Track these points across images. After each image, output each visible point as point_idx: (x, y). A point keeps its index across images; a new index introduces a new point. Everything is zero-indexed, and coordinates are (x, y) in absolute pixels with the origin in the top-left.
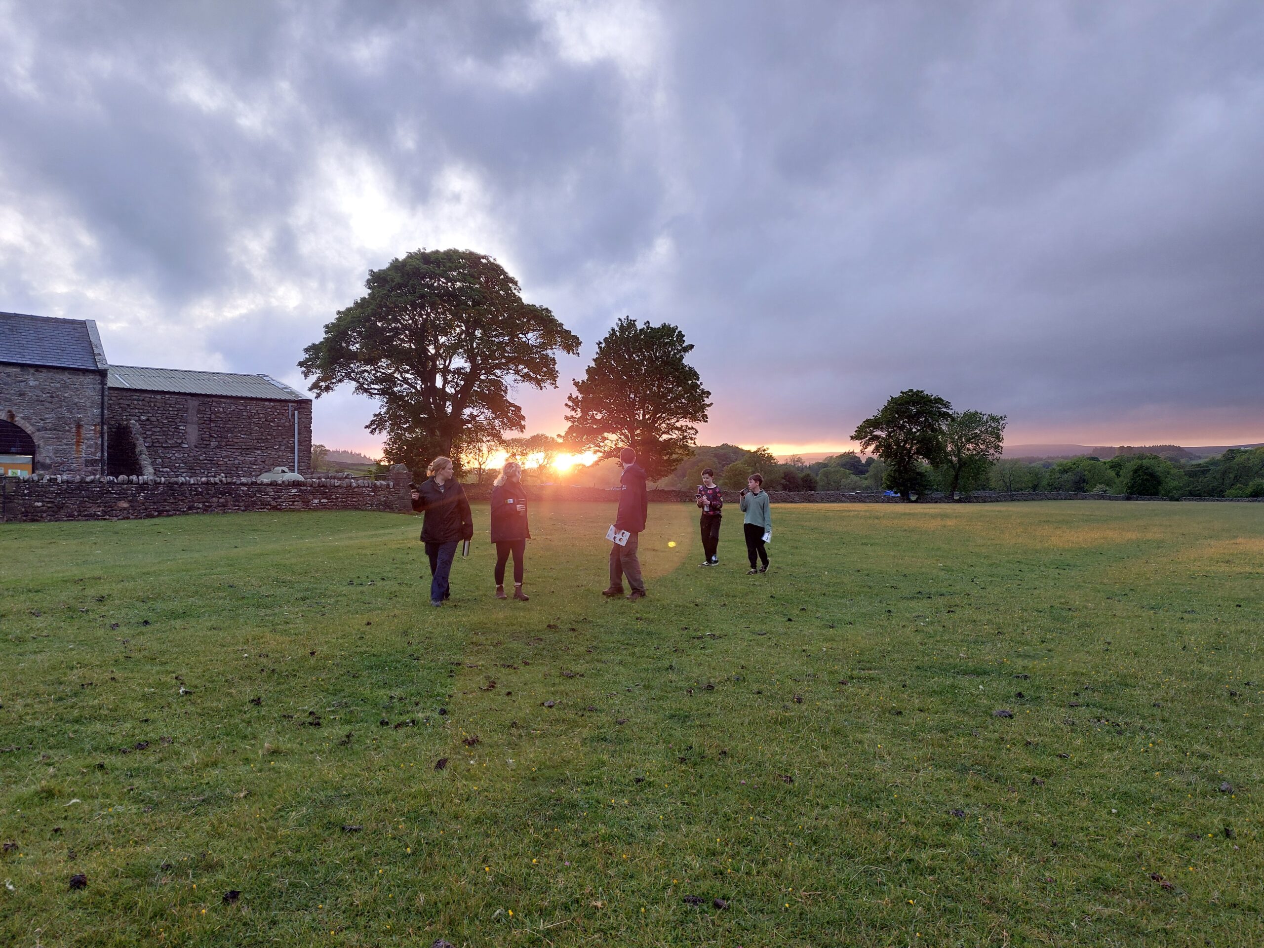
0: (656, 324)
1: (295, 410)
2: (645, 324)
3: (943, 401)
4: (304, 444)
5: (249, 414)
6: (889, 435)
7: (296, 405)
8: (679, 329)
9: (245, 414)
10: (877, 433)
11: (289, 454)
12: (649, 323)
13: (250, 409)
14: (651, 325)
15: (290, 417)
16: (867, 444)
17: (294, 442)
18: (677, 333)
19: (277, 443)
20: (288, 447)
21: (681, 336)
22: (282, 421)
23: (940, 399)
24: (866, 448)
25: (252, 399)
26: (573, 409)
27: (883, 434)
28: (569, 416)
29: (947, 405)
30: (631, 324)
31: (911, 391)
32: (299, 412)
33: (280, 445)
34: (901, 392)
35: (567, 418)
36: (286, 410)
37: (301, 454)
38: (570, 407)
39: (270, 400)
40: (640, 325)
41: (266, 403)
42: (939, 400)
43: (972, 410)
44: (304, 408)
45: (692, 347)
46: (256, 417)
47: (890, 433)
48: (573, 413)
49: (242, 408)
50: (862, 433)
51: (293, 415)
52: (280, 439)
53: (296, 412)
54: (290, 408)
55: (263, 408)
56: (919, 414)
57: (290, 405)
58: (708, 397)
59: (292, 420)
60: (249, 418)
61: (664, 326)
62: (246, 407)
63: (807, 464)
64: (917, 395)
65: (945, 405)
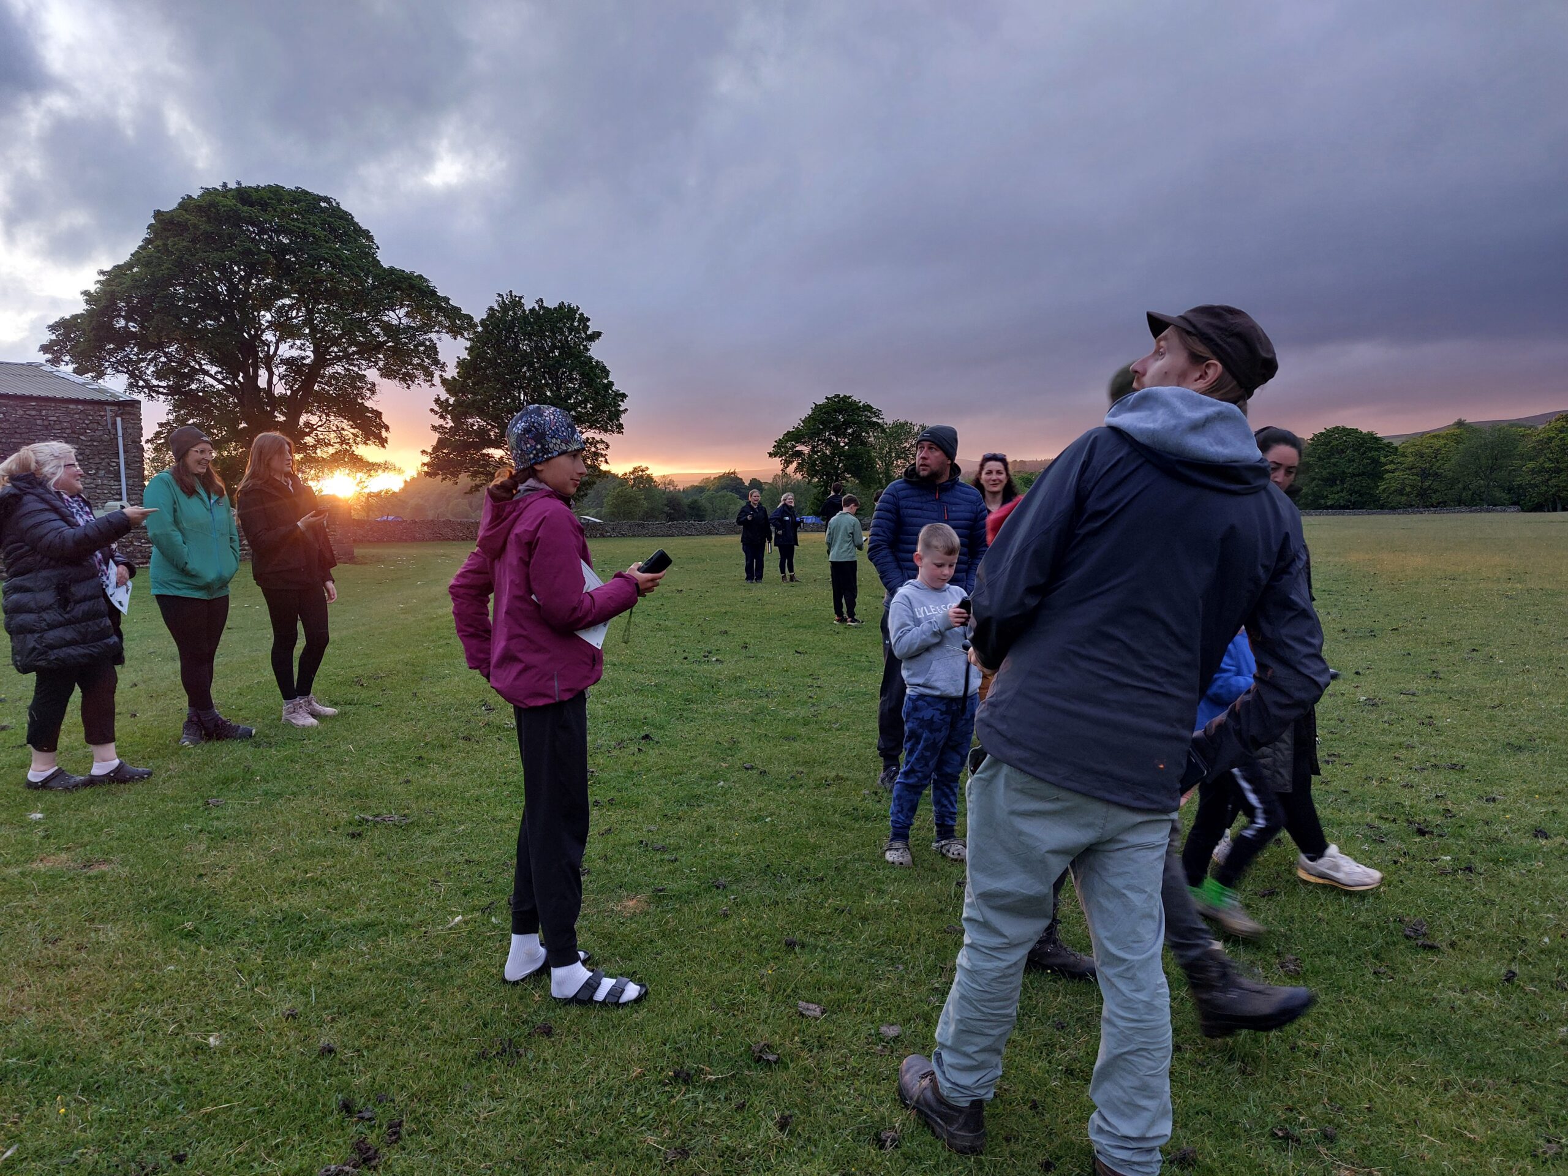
0: (551, 304)
1: (117, 416)
2: (537, 302)
3: (872, 408)
4: (133, 466)
5: (46, 423)
6: (814, 451)
7: (116, 408)
8: (580, 311)
9: (39, 422)
10: (800, 448)
11: (112, 482)
12: (542, 301)
13: (47, 416)
14: (545, 305)
15: (110, 427)
16: (788, 463)
17: (118, 464)
18: (577, 316)
19: (92, 466)
20: (110, 472)
21: (584, 320)
22: (98, 433)
23: (869, 406)
24: (788, 466)
25: (47, 399)
26: (442, 417)
27: (805, 449)
28: (437, 425)
29: (876, 414)
30: (517, 303)
31: (837, 396)
32: (122, 419)
33: (98, 469)
34: (827, 398)
35: (434, 428)
36: (102, 416)
37: (130, 482)
38: (436, 413)
39: (77, 401)
40: (529, 304)
41: (72, 406)
42: (868, 408)
43: (902, 421)
44: (130, 414)
45: (598, 335)
46: (57, 427)
47: (813, 447)
48: (442, 422)
49: (34, 413)
50: (783, 449)
51: (114, 424)
52: (97, 460)
53: (119, 419)
54: (109, 414)
55: (67, 413)
56: (847, 424)
57: (108, 408)
58: (623, 401)
59: (113, 432)
60: (47, 429)
61: (561, 306)
62: (40, 411)
63: (681, 487)
64: (844, 402)
65: (875, 413)
